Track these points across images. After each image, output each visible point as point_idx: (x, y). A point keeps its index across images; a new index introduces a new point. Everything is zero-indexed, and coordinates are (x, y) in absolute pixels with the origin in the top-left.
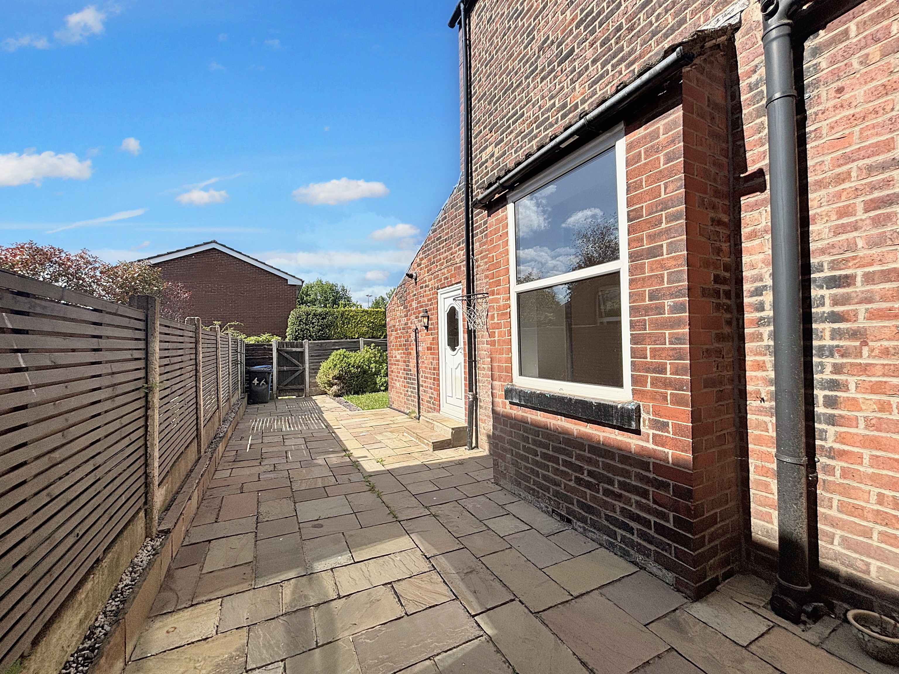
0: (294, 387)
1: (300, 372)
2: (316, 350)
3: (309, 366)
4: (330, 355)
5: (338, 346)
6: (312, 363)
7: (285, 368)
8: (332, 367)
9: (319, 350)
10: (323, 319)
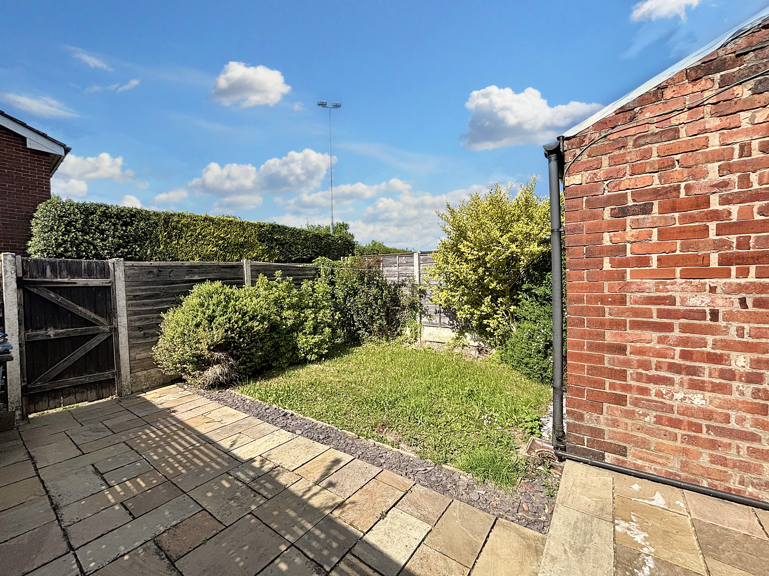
0: (85, 379)
1: (103, 338)
2: (146, 283)
3: (129, 321)
4: (186, 294)
5: (199, 273)
6: (135, 313)
7: (51, 332)
8: (205, 322)
9: (153, 283)
10: (125, 224)
